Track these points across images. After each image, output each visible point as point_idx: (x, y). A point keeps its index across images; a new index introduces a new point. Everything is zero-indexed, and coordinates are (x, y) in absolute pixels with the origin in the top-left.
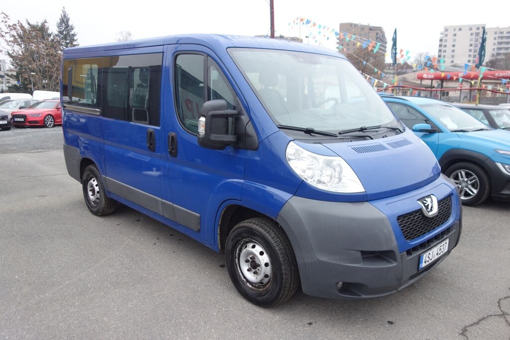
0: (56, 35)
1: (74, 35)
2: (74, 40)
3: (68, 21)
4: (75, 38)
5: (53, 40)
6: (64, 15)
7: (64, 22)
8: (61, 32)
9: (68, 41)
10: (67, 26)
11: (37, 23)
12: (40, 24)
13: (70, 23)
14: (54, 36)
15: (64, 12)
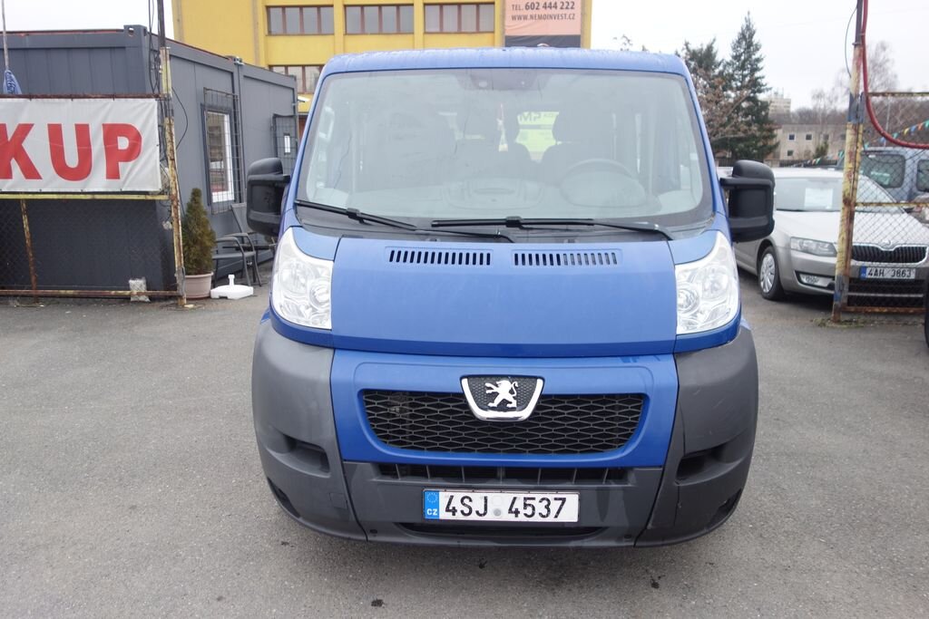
0: (728, 64)
1: (758, 60)
2: (757, 69)
3: (751, 36)
4: (760, 65)
5: (721, 73)
6: (748, 28)
7: (746, 39)
8: (737, 57)
9: (746, 72)
10: (749, 44)
11: (702, 45)
12: (705, 47)
13: (755, 39)
14: (725, 67)
15: (748, 20)
